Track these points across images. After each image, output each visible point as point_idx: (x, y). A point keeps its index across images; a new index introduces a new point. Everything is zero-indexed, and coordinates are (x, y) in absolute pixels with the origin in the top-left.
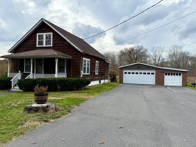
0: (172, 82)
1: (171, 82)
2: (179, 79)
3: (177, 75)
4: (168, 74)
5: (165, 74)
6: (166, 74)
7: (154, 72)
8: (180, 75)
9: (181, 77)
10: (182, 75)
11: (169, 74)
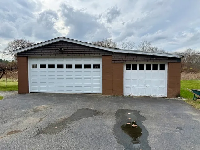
0: (143, 86)
1: (140, 86)
2: (161, 78)
3: (155, 68)
4: (133, 65)
5: (125, 68)
6: (128, 68)
7: (99, 62)
8: (162, 68)
9: (165, 72)
10: (166, 67)
11: (136, 65)
